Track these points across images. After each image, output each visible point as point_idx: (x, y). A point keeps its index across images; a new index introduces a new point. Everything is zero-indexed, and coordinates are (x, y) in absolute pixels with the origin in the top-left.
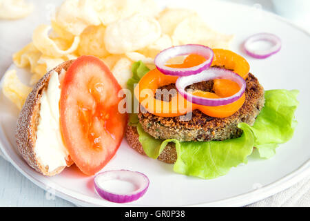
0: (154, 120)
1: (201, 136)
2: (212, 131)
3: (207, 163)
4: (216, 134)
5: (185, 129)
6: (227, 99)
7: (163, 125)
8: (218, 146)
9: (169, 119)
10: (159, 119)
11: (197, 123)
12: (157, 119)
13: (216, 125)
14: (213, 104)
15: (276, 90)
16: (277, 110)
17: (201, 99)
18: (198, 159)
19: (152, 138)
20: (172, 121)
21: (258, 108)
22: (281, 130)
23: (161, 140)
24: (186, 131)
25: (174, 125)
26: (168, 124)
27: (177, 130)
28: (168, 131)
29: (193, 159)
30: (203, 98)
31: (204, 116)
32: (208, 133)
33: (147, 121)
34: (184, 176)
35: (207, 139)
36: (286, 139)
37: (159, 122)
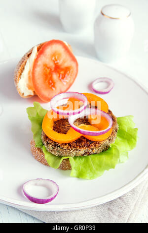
0: (55, 145)
1: (86, 153)
2: (92, 149)
3: (90, 170)
4: (95, 151)
5: (77, 150)
6: (104, 131)
7: (62, 148)
8: (96, 158)
9: (66, 144)
10: (59, 144)
11: (84, 146)
12: (57, 144)
13: (95, 146)
14: (97, 134)
15: (122, 117)
16: (126, 131)
17: (89, 132)
18: (84, 167)
19: (54, 155)
20: (67, 145)
21: (116, 131)
22: (129, 143)
23: (60, 157)
24: (78, 151)
25: (69, 148)
26: (65, 147)
27: (72, 151)
28: (66, 152)
29: (81, 167)
30: (90, 131)
31: (88, 140)
32: (90, 151)
33: (51, 146)
34: (76, 178)
35: (89, 154)
36: (132, 148)
37: (59, 146)
